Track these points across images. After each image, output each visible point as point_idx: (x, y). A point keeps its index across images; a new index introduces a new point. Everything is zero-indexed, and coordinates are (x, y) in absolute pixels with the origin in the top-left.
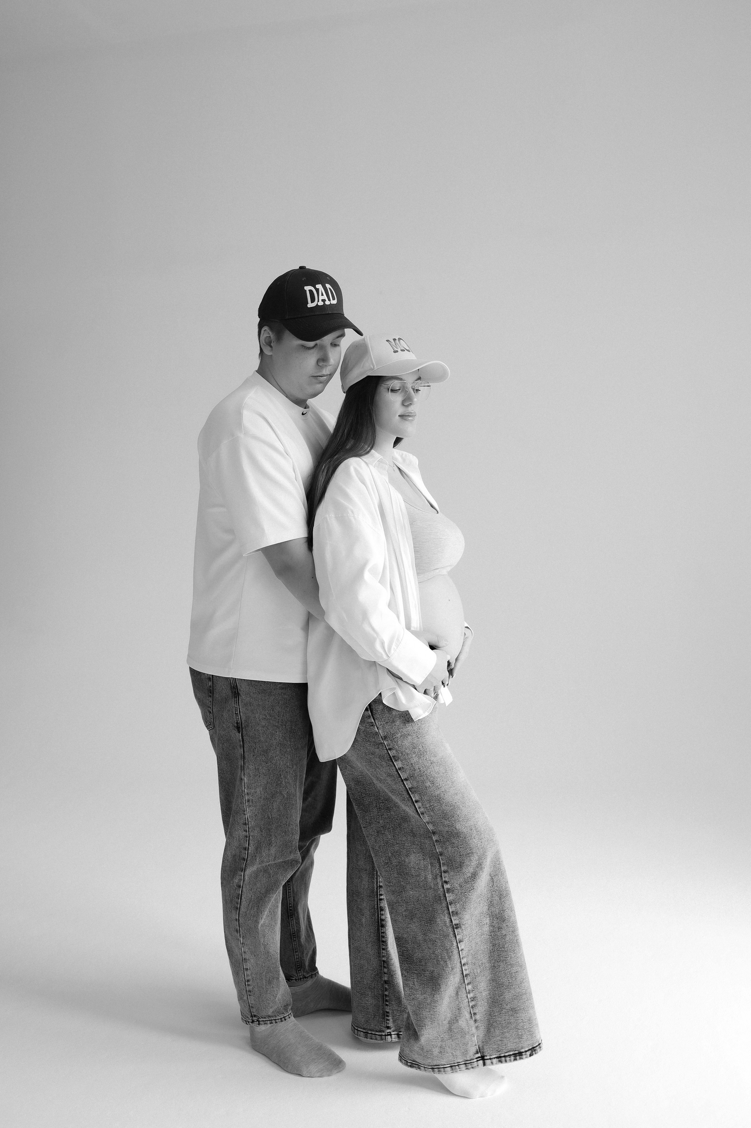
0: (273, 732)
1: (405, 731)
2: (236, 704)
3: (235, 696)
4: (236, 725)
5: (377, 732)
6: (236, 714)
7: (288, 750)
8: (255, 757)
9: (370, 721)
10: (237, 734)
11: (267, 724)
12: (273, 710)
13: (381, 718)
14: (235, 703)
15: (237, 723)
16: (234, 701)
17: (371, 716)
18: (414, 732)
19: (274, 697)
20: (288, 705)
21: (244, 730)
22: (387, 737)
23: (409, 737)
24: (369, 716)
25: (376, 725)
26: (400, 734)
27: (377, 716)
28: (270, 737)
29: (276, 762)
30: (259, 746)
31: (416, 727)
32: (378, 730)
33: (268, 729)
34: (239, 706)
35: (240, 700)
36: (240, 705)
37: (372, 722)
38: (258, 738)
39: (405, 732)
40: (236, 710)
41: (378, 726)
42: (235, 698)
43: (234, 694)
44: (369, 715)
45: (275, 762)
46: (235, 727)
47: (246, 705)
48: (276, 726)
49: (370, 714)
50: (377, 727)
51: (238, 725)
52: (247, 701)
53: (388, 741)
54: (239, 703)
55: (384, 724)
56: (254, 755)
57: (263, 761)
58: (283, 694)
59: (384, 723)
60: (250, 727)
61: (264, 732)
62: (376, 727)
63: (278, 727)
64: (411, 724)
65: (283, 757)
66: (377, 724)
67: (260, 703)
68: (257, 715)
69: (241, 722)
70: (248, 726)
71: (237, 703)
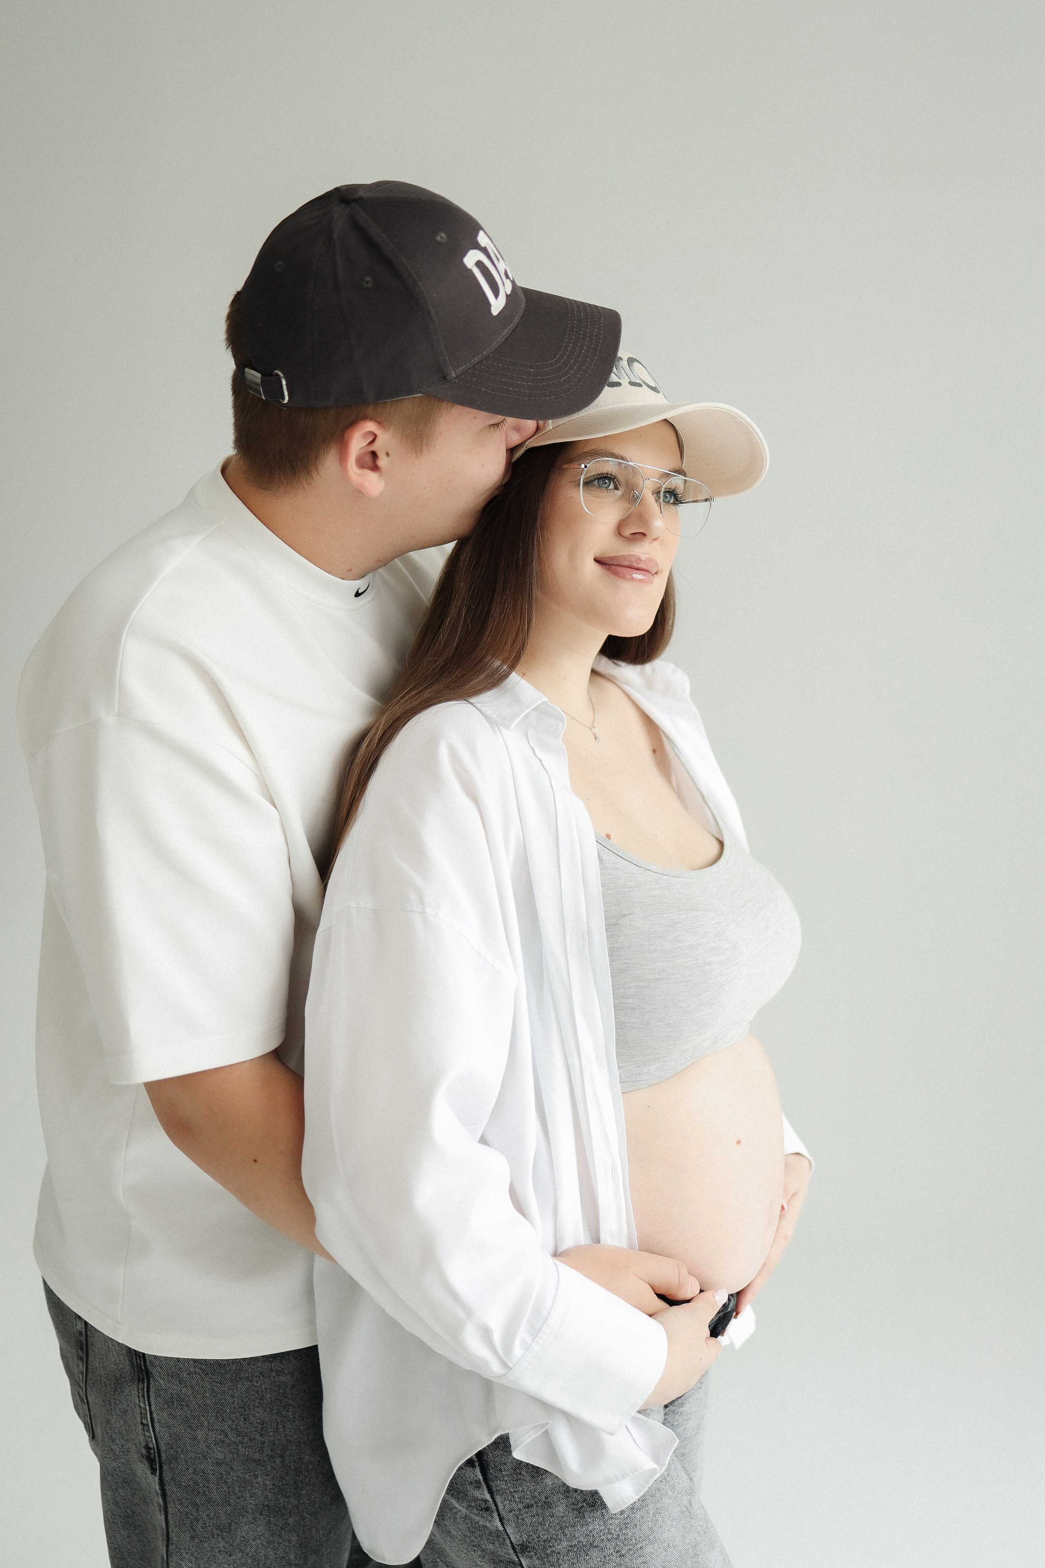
0: (247, 1476)
1: (580, 1533)
2: (141, 1399)
3: (139, 1376)
4: (144, 1451)
5: (500, 1532)
6: (142, 1424)
7: (291, 1521)
8: (197, 1540)
9: (480, 1497)
10: (150, 1476)
11: (229, 1456)
12: (245, 1420)
13: (510, 1492)
14: (139, 1397)
15: (147, 1448)
16: (136, 1389)
17: (483, 1483)
18: (610, 1537)
19: (247, 1384)
20: (291, 1402)
21: (165, 1467)
22: (528, 1547)
23: (594, 1553)
24: (478, 1482)
25: (497, 1510)
26: (565, 1544)
27: (499, 1485)
28: (237, 1489)
29: (256, 1551)
30: (207, 1515)
31: (617, 1522)
32: (503, 1524)
33: (232, 1468)
34: (150, 1405)
35: (152, 1390)
36: (153, 1402)
37: (486, 1501)
38: (204, 1492)
39: (582, 1539)
40: (143, 1416)
41: (503, 1513)
42: (139, 1380)
43: (138, 1372)
44: (475, 1478)
45: (253, 1550)
46: (143, 1457)
47: (169, 1403)
48: (254, 1461)
49: (481, 1477)
50: (499, 1515)
51: (149, 1453)
52: (172, 1394)
53: (531, 1558)
54: (149, 1397)
55: (519, 1510)
56: (193, 1538)
57: (220, 1551)
58: (274, 1374)
59: (520, 1506)
60: (183, 1462)
61: (221, 1478)
62: (495, 1515)
63: (259, 1462)
64: (599, 1513)
65: (277, 1540)
66: (501, 1507)
67: (208, 1402)
68: (200, 1434)
69: (157, 1446)
70: (176, 1459)
71: (143, 1396)
